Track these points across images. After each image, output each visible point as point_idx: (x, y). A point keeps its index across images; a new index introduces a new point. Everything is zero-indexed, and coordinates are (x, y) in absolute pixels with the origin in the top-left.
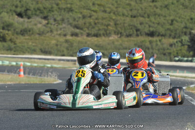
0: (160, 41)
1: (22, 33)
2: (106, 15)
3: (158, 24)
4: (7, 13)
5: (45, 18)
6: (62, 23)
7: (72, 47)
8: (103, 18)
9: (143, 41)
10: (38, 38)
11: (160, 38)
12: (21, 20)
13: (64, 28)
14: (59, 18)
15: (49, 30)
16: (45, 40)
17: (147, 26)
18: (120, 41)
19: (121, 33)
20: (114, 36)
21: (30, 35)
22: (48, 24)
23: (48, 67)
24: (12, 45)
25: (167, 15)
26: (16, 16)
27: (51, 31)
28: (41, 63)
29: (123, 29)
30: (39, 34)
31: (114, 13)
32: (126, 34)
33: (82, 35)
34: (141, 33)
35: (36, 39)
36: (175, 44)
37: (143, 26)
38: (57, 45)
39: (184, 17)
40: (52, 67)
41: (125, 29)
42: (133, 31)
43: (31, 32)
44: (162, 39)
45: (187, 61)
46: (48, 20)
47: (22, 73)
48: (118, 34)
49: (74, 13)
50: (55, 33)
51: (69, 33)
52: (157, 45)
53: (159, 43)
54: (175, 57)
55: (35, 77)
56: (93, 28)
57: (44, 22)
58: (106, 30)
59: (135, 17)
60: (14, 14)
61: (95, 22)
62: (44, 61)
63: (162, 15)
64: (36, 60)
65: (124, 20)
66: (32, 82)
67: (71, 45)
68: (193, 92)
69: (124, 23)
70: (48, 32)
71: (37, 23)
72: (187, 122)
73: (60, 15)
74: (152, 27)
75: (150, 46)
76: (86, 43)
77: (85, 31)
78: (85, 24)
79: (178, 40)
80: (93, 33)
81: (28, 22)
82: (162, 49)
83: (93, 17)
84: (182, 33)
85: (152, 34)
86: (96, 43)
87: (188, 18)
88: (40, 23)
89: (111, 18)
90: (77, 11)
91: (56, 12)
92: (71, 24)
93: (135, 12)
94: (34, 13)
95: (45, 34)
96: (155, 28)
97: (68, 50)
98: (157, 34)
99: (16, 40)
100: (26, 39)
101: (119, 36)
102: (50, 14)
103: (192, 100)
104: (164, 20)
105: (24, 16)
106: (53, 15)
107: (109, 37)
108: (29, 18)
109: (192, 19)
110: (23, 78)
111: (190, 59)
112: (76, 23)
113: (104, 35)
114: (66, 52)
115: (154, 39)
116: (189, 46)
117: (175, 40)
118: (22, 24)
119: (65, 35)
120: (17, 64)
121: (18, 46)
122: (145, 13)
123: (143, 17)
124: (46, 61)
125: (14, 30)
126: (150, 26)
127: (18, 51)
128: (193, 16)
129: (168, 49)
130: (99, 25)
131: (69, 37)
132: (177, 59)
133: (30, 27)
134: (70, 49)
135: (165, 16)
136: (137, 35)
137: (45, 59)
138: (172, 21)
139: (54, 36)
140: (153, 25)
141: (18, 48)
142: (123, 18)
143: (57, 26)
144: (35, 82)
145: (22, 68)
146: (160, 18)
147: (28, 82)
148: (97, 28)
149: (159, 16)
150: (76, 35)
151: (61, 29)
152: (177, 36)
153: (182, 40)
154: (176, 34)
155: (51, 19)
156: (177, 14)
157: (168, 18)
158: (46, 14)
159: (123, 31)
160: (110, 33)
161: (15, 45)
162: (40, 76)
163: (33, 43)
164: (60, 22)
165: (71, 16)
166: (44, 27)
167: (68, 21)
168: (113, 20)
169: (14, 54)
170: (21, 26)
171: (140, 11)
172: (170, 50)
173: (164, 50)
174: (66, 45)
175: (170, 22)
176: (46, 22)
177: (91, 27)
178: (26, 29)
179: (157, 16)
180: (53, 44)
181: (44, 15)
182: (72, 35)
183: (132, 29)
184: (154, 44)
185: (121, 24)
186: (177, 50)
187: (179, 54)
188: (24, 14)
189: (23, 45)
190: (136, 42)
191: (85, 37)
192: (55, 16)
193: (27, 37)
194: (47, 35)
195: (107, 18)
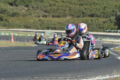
0: (97, 20)
1: (12, 15)
2: (64, 4)
3: (96, 9)
4: (3, 3)
5: (27, 6)
6: (37, 9)
7: (43, 23)
8: (63, 6)
9: (87, 20)
10: (22, 19)
11: (97, 18)
12: (12, 7)
13: (39, 12)
14: (35, 6)
15: (29, 13)
16: (27, 20)
17: (89, 10)
18: (73, 20)
19: (73, 15)
20: (69, 17)
21: (17, 17)
22: (28, 10)
23: (28, 36)
24: (7, 23)
25: (101, 4)
26: (9, 5)
27: (31, 14)
28: (25, 34)
29: (75, 12)
30: (23, 16)
31: (69, 3)
32: (77, 15)
33: (49, 17)
34: (85, 15)
35: (21, 19)
36: (106, 22)
37: (87, 10)
38: (34, 23)
39: (112, 5)
40: (31, 36)
41: (76, 13)
42: (81, 14)
43: (18, 15)
44: (98, 19)
45: (114, 32)
46: (28, 7)
47: (12, 40)
48: (71, 16)
49: (44, 3)
50: (33, 15)
51: (42, 15)
52: (95, 22)
53: (96, 21)
54: (106, 29)
55: (21, 42)
56: (56, 12)
57: (26, 8)
58: (64, 14)
59: (82, 5)
60: (8, 4)
61: (57, 8)
62: (26, 32)
63: (98, 4)
64: (21, 32)
65: (75, 7)
66: (19, 46)
67: (43, 22)
68: (118, 51)
69: (75, 9)
70: (28, 15)
71: (22, 9)
72: (114, 70)
73: (36, 4)
74: (93, 11)
75: (91, 23)
76: (52, 21)
77: (51, 14)
78: (51, 9)
79: (109, 19)
80: (56, 15)
81: (16, 9)
82: (98, 25)
83: (56, 6)
84: (111, 15)
85: (92, 16)
86: (58, 21)
87: (114, 5)
88: (24, 9)
89: (68, 6)
90: (46, 1)
91: (33, 3)
92: (42, 10)
93: (82, 2)
94: (20, 3)
95: (27, 16)
96: (94, 12)
97: (41, 26)
98: (95, 15)
99: (9, 20)
100: (15, 19)
101: (72, 17)
102: (30, 4)
103: (117, 56)
104: (100, 7)
105: (14, 5)
106: (32, 4)
107: (66, 17)
108: (17, 6)
109: (116, 6)
110: (13, 43)
111: (116, 31)
112: (46, 9)
113: (63, 16)
114: (39, 27)
115: (94, 18)
116: (115, 23)
117: (107, 19)
118: (12, 10)
119: (39, 17)
120: (9, 34)
121: (10, 24)
122: (88, 3)
123: (87, 5)
124: (28, 33)
125: (8, 14)
126: (91, 11)
127: (10, 26)
128: (117, 4)
129: (102, 25)
130: (60, 10)
131: (41, 18)
132: (108, 31)
133: (17, 12)
134: (42, 25)
135: (100, 4)
136: (83, 16)
137: (27, 31)
138: (105, 7)
139: (32, 17)
140: (93, 10)
141: (10, 25)
142: (74, 6)
143: (34, 11)
144: (21, 46)
145: (12, 37)
146: (97, 6)
147: (16, 46)
148: (58, 12)
149: (97, 4)
150: (46, 16)
151: (36, 13)
152: (107, 17)
153: (111, 19)
154: (107, 15)
155: (30, 7)
156: (108, 3)
157: (102, 6)
158: (27, 4)
159: (74, 14)
160: (66, 15)
161: (8, 23)
162: (24, 42)
163: (19, 21)
164: (36, 9)
165: (42, 5)
166: (26, 12)
167: (41, 8)
168: (69, 7)
169: (8, 29)
170: (12, 11)
171: (85, 2)
172: (104, 25)
173: (100, 25)
174: (40, 23)
175: (103, 8)
176: (27, 8)
177: (55, 11)
178: (15, 13)
179: (95, 4)
180: (32, 22)
181: (26, 4)
182: (43, 16)
183: (80, 12)
184: (94, 22)
185: (73, 9)
186: (108, 25)
187: (109, 28)
188: (14, 4)
189: (13, 23)
190: (82, 21)
191: (51, 18)
192: (33, 5)
193: (16, 18)
194: (28, 16)
195: (65, 6)
